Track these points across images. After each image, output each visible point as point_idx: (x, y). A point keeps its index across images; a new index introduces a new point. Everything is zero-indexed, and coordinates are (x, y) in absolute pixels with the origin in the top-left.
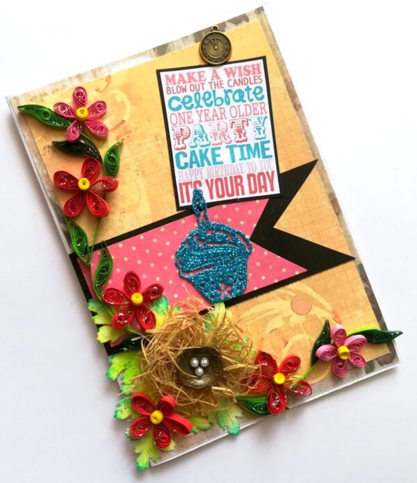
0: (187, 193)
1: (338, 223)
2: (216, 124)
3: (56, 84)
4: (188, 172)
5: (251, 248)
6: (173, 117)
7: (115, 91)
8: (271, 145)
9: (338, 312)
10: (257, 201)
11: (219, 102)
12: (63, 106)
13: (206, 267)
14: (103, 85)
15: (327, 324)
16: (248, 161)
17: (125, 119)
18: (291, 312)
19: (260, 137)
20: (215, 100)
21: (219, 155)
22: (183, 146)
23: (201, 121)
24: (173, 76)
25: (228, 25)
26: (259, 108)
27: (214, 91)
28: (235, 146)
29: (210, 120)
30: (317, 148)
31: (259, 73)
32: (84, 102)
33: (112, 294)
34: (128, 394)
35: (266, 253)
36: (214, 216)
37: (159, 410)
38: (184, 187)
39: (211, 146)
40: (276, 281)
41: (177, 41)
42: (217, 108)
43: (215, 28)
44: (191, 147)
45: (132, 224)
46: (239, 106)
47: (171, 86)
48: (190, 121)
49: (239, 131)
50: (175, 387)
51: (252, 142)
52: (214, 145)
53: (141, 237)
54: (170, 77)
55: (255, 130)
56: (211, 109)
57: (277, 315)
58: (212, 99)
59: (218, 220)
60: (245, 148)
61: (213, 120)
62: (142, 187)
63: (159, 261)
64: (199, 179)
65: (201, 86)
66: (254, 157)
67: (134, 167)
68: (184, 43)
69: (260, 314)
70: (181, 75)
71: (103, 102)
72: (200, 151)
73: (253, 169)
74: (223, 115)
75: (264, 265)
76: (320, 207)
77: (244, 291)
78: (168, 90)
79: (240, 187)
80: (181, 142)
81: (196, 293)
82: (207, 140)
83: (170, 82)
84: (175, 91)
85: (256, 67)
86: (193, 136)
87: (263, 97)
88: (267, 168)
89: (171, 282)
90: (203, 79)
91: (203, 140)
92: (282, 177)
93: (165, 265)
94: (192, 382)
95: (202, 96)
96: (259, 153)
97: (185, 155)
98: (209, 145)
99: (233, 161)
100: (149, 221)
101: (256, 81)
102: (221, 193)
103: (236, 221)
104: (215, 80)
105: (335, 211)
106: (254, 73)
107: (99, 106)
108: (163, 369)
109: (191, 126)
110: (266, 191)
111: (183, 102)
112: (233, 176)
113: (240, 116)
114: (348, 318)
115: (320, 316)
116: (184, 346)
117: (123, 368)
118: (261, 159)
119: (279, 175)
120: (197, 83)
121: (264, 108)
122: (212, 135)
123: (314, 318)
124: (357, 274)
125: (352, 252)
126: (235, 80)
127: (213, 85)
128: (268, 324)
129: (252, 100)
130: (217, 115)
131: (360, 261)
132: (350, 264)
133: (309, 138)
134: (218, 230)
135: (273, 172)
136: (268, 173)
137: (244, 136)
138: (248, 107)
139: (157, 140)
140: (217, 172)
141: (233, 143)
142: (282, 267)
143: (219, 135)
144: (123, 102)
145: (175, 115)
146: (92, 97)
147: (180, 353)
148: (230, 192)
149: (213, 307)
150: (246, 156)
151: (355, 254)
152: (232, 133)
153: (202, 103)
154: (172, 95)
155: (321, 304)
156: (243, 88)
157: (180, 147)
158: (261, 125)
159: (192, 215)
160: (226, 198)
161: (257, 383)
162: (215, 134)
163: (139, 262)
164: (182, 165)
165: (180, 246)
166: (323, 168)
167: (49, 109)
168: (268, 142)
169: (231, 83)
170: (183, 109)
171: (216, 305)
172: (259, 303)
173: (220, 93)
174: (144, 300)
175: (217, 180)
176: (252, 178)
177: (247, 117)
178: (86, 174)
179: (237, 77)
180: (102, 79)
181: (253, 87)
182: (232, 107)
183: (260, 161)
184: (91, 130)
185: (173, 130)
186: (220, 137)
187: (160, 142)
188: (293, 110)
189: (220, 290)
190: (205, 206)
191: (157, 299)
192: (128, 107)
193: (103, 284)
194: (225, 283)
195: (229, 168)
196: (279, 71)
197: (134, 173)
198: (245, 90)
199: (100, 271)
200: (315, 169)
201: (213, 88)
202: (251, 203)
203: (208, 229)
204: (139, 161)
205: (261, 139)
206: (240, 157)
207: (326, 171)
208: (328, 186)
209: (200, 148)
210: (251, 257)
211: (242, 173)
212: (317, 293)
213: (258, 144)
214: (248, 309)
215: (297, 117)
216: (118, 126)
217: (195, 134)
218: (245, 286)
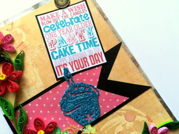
0: (61, 71)
1: (139, 71)
2: (69, 35)
4: (59, 61)
5: (99, 92)
6: (47, 35)
7: (16, 29)
8: (97, 40)
9: (149, 116)
10: (97, 68)
11: (68, 24)
13: (77, 108)
14: (10, 27)
15: (146, 125)
16: (88, 49)
17: (23, 41)
18: (126, 121)
19: (91, 37)
20: (66, 24)
21: (73, 49)
22: (54, 48)
23: (61, 35)
24: (44, 17)
26: (88, 23)
28: (80, 43)
29: (65, 34)
30: (120, 37)
31: (85, 7)
33: (28, 133)
35: (107, 93)
36: (77, 80)
38: (58, 68)
39: (68, 46)
40: (115, 107)
41: (43, 1)
42: (68, 27)
44: (58, 48)
45: (34, 93)
46: (78, 24)
47: (43, 22)
48: (56, 36)
49: (81, 36)
51: (88, 40)
52: (69, 45)
53: (40, 98)
54: (42, 18)
55: (88, 34)
56: (65, 28)
57: (119, 124)
58: (65, 23)
59: (79, 81)
60: (85, 44)
61: (67, 33)
62: (37, 72)
63: (51, 109)
64: (65, 63)
65: (58, 19)
66: (90, 47)
67: (31, 63)
69: (110, 126)
70: (47, 16)
71: (10, 35)
72: (63, 49)
73: (91, 53)
74: (71, 30)
75: (107, 100)
76: (128, 65)
77: (99, 116)
78: (42, 24)
79: (86, 63)
80: (53, 46)
81: (74, 122)
82: (66, 43)
83: (43, 20)
84: (46, 24)
85: (82, 5)
86: (58, 43)
87: (89, 18)
88: (98, 51)
89: (60, 119)
90: (58, 15)
91: (64, 44)
92: (106, 54)
93: (55, 110)
95: (59, 23)
96: (92, 43)
97: (56, 52)
98: (67, 45)
99: (81, 51)
100: (43, 89)
101: (84, 12)
102: (77, 68)
103: (88, 80)
104: (64, 15)
105: (136, 65)
106: (82, 8)
107: (8, 37)
109: (56, 38)
110: (100, 62)
111: (51, 28)
112: (82, 58)
113: (79, 29)
114: (155, 118)
115: (140, 120)
118: (94, 47)
119: (105, 53)
120: (56, 18)
121: (90, 23)
122: (68, 40)
123: (138, 122)
124: (154, 95)
125: (149, 84)
126: (74, 13)
127: (64, 17)
128: (115, 130)
129: (84, 20)
130: (68, 31)
131: (154, 88)
132: (150, 91)
133: (115, 32)
134: (80, 86)
135: (101, 52)
136: (99, 53)
137: (84, 38)
138: (82, 24)
139: (41, 48)
140: (74, 58)
141: (79, 42)
142: (116, 99)
143: (71, 40)
144: (21, 34)
145: (47, 34)
146: (5, 33)
148: (82, 66)
150: (86, 47)
151: (151, 85)
152: (77, 38)
153: (60, 26)
154: (45, 26)
155: (140, 114)
156: (78, 16)
157: (53, 49)
158: (91, 31)
159: (65, 81)
160: (81, 69)
162: (69, 40)
163: (41, 112)
164: (55, 57)
165: (61, 99)
166: (125, 45)
168: (96, 38)
169: (72, 15)
170: (51, 31)
171: (86, 127)
172: (108, 120)
173: (68, 20)
175: (74, 61)
176: (91, 57)
177: (83, 29)
178: (4, 72)
179: (74, 11)
180: (9, 24)
181: (83, 14)
182: (75, 25)
183: (94, 49)
184: (5, 49)
185: (48, 41)
186: (72, 40)
187: (42, 49)
188: (104, 21)
189: (87, 118)
190: (71, 75)
191: (54, 130)
192: (24, 35)
193: (22, 128)
194: (89, 114)
195: (79, 54)
196: (94, 5)
197: (31, 66)
198: (80, 16)
199: (20, 121)
200: (121, 47)
201: (64, 19)
202: (94, 69)
203: (75, 87)
204: (33, 60)
205: (92, 38)
206: (84, 48)
207: (127, 47)
208: (130, 54)
209: (63, 48)
210: (100, 97)
211: (86, 56)
212: (137, 109)
213: (91, 40)
214: (104, 125)
215: (107, 24)
216: (20, 45)
217: (59, 41)
218: (100, 113)
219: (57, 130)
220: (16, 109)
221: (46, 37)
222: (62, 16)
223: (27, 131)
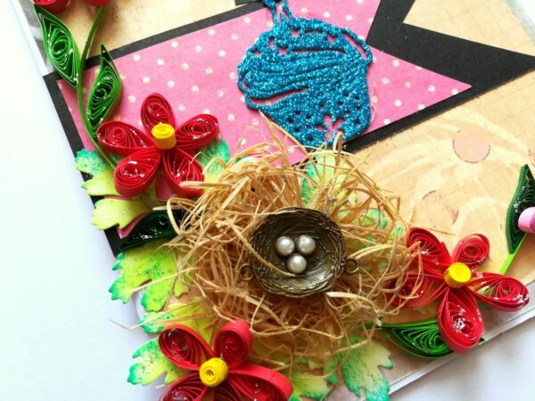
5: (370, 55)
13: (293, 90)
18: (456, 159)
33: (118, 132)
35: (396, 62)
36: (301, 10)
37: (218, 356)
40: (421, 107)
45: (157, 24)
50: (249, 299)
53: (174, 43)
57: (430, 166)
59: (308, 14)
63: (207, 82)
69: (401, 166)
75: (397, 83)
77: (367, 127)
89: (231, 117)
93: (219, 88)
94: (283, 286)
103: (338, 15)
115: (507, 163)
116: (262, 209)
117: (145, 277)
123: (499, 166)
128: (418, 184)
134: (309, 30)
142: (427, 84)
155: (506, 141)
165: (244, 57)
172: (396, 147)
189: (323, 127)
193: (100, 117)
194: (331, 115)
199: (96, 93)
203: (293, 27)
210: (372, 71)
212: (495, 123)
218: (369, 117)
219: (216, 148)
220: (89, 63)
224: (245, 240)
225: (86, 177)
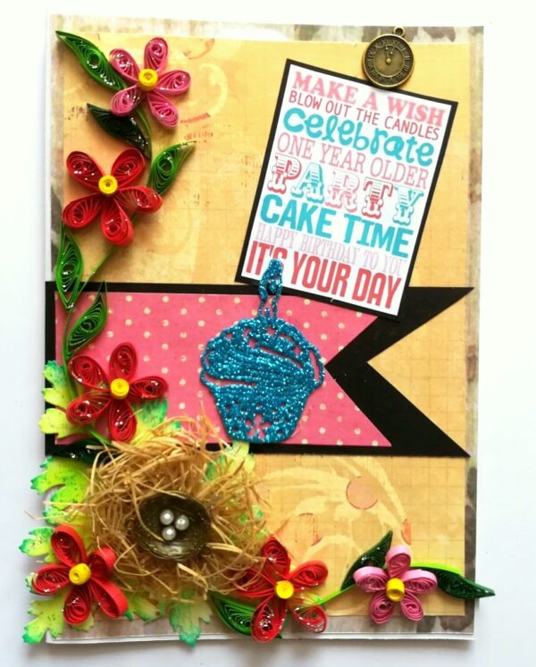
0: (261, 260)
1: (466, 394)
2: (343, 175)
3: (128, 20)
4: (273, 231)
5: (322, 379)
6: (285, 138)
7: (213, 66)
8: (412, 239)
9: (412, 525)
10: (359, 314)
11: (361, 143)
12: (125, 56)
13: (243, 381)
14: (199, 49)
15: (388, 540)
16: (369, 248)
17: (210, 113)
18: (343, 498)
19: (402, 220)
20: (357, 138)
21: (329, 223)
22: (283, 189)
23: (323, 161)
24: (309, 78)
25: (422, 33)
26: (416, 177)
27: (360, 125)
28: (359, 219)
29: (336, 165)
30: (479, 270)
31: (439, 124)
32: (159, 63)
33: (86, 366)
34: (53, 522)
35: (341, 395)
36: (288, 311)
37: (88, 564)
38: (259, 250)
39: (323, 205)
40: (340, 443)
41: (336, 28)
42: (355, 152)
43: (399, 31)
44: (294, 195)
45: (159, 273)
46: (388, 162)
47: (299, 91)
48: (308, 155)
49: (374, 199)
50: (124, 542)
51: (386, 222)
52: (328, 204)
53: (166, 298)
54: (304, 78)
55: (398, 207)
56: (346, 149)
57: (320, 493)
58: (353, 135)
59: (290, 319)
60: (372, 228)
61: (342, 167)
62: (197, 224)
63: (177, 344)
64: (285, 246)
65: (344, 108)
66: (380, 247)
67: (197, 191)
68: (345, 36)
69: (296, 482)
70: (320, 81)
71: (187, 75)
72: (305, 205)
73: (371, 264)
74: (359, 166)
75: (331, 413)
76: (448, 360)
77: (287, 439)
78: (291, 96)
79: (341, 283)
80: (281, 180)
81: (214, 413)
82: (321, 193)
83: (300, 85)
84: (302, 101)
85: (437, 113)
86: (302, 179)
87: (429, 162)
88: (392, 271)
89: (183, 382)
90: (351, 99)
91: (315, 192)
92: (409, 293)
93: (184, 353)
94: (150, 545)
96: (391, 239)
97: (279, 203)
98: (321, 202)
99: (348, 240)
100: (187, 280)
101: (429, 135)
102: (309, 281)
103: (316, 330)
104: (369, 108)
105: (468, 374)
106: (430, 122)
107: (179, 78)
108: (115, 509)
109: (305, 163)
110: (378, 303)
111: (308, 123)
112: (338, 262)
113: (384, 177)
114: (423, 540)
115: (383, 521)
116: (161, 486)
117: (61, 482)
118: (390, 253)
119: (407, 288)
120: (340, 103)
121: (424, 179)
122: (331, 189)
123: (374, 521)
124: (461, 481)
125: (467, 445)
126: (398, 120)
127: (363, 114)
128: (302, 502)
129: (412, 160)
130: (350, 162)
131: (476, 464)
132: (458, 464)
133: (473, 249)
134: (284, 333)
135: (399, 280)
136: (391, 278)
137: (379, 209)
138: (401, 168)
139: (246, 163)
140: (316, 247)
141: (358, 213)
142: (356, 426)
143: (341, 192)
144: (217, 87)
145: (289, 136)
146: (175, 61)
147: (149, 494)
148: (324, 285)
149: (231, 445)
150: (369, 240)
151: (472, 450)
152: (362, 198)
153: (335, 135)
154: (295, 105)
155: (392, 504)
156: (406, 136)
157: (277, 187)
158: (409, 203)
159: (256, 297)
160: (314, 291)
161: (248, 584)
162: (336, 190)
163: (147, 334)
164: (270, 215)
165: (218, 335)
166: (476, 303)
167: (102, 54)
168: (410, 232)
169: (391, 123)
170: (303, 133)
171: (237, 445)
172: (301, 465)
173: (368, 131)
174: (129, 394)
175: (312, 259)
176: (364, 277)
177: (394, 183)
178: (118, 171)
179: (403, 117)
180: (202, 40)
181: (420, 141)
182: (376, 159)
183: (386, 257)
184: (153, 108)
185: (277, 158)
186: (342, 196)
187: (249, 168)
188: (466, 199)
189: (252, 423)
190: (280, 290)
191: (152, 401)
192: (223, 96)
193: (77, 346)
194: (263, 416)
195: (337, 249)
196: (468, 133)
197: (193, 199)
198: (408, 141)
199: (82, 324)
200: (463, 300)
201: (361, 120)
202: (348, 312)
203: (270, 325)
204: (208, 184)
205: (401, 224)
206: (360, 239)
207: (478, 310)
208: (474, 333)
209: (306, 202)
210: (317, 393)
211: (353, 263)
212: (392, 485)
213: (394, 229)
214: (282, 467)
215: (469, 213)
216: (197, 119)
217: (307, 178)
218: (291, 432)
219: (159, 404)
220: (92, 286)
221: (279, 141)
222: (360, 110)
223: (87, 362)
224: (137, 506)
225: (48, 384)
